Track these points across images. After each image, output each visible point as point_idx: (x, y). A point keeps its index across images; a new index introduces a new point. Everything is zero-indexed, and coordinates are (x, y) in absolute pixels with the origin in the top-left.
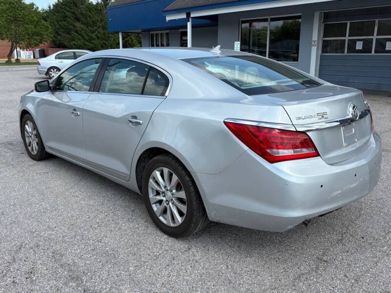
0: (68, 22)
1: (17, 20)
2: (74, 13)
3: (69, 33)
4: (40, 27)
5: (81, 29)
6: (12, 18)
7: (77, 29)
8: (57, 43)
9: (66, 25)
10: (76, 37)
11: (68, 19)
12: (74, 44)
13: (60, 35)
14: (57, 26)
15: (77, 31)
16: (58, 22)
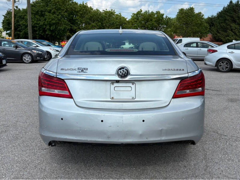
0: (227, 24)
1: (188, 24)
2: (232, 17)
3: (226, 32)
4: (202, 27)
5: (235, 28)
6: (184, 23)
7: (232, 28)
8: (217, 38)
9: (225, 25)
10: (230, 34)
11: (227, 22)
12: (228, 39)
13: (219, 33)
14: (218, 27)
15: (232, 30)
16: (220, 24)
